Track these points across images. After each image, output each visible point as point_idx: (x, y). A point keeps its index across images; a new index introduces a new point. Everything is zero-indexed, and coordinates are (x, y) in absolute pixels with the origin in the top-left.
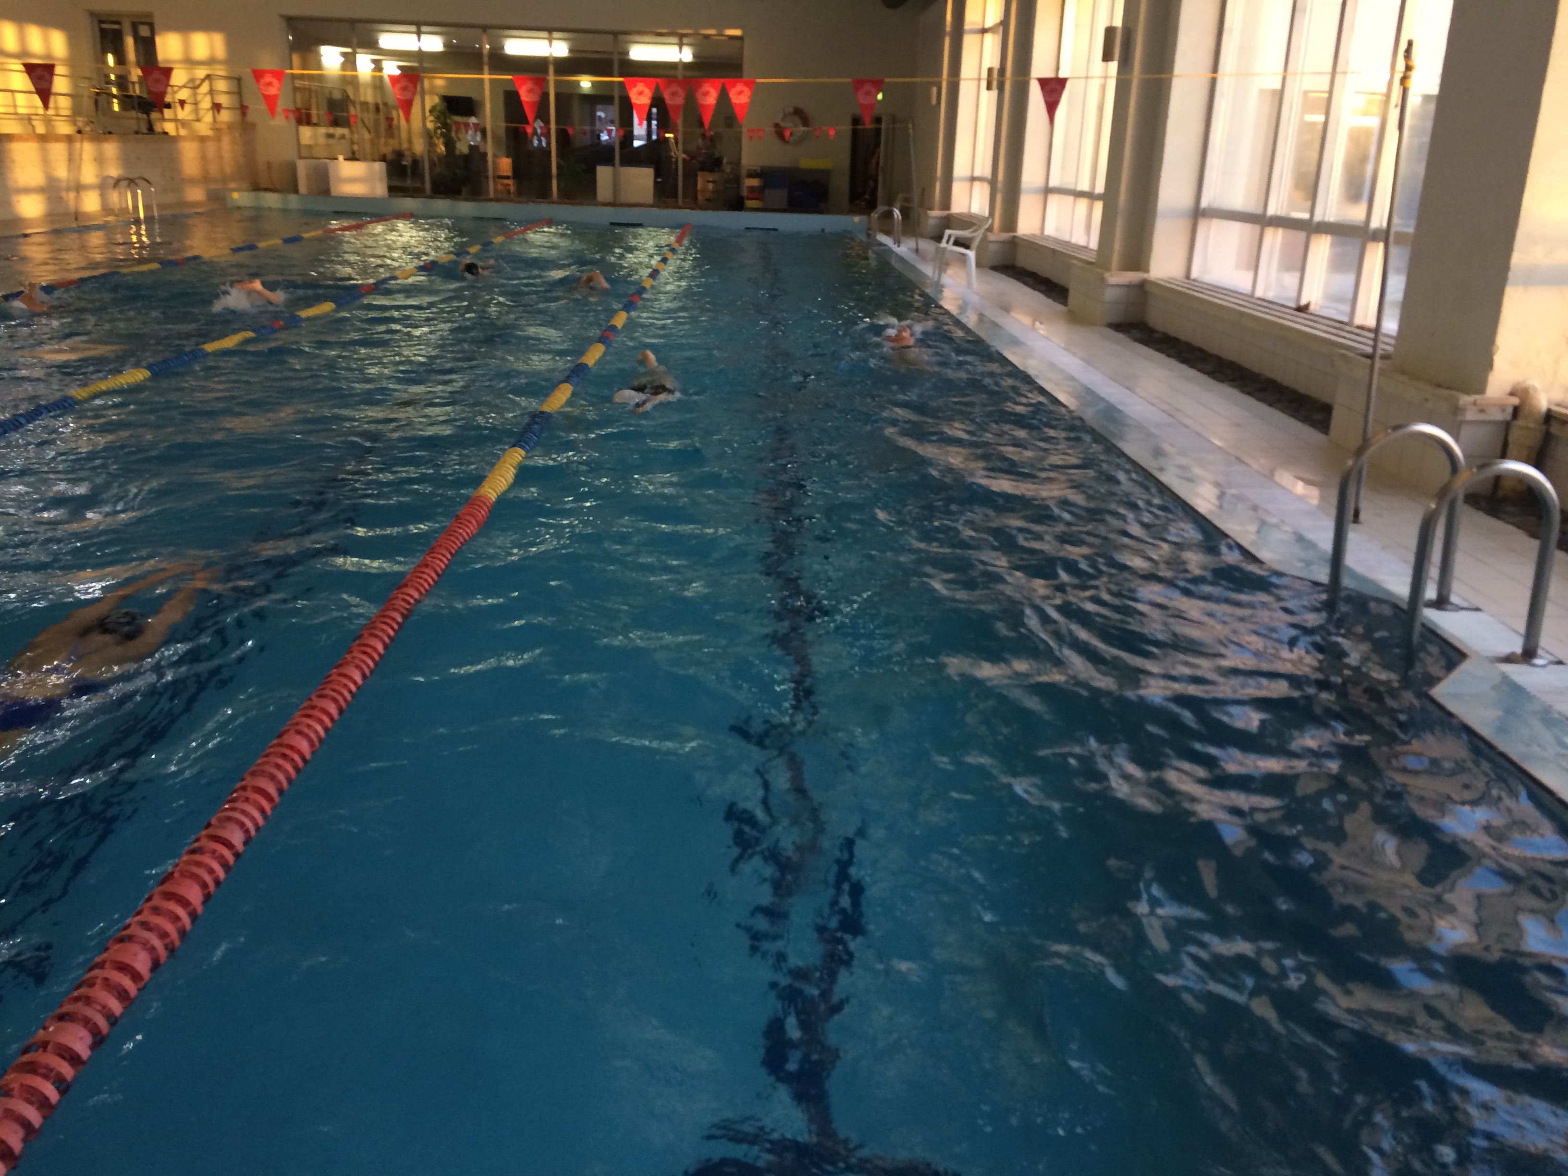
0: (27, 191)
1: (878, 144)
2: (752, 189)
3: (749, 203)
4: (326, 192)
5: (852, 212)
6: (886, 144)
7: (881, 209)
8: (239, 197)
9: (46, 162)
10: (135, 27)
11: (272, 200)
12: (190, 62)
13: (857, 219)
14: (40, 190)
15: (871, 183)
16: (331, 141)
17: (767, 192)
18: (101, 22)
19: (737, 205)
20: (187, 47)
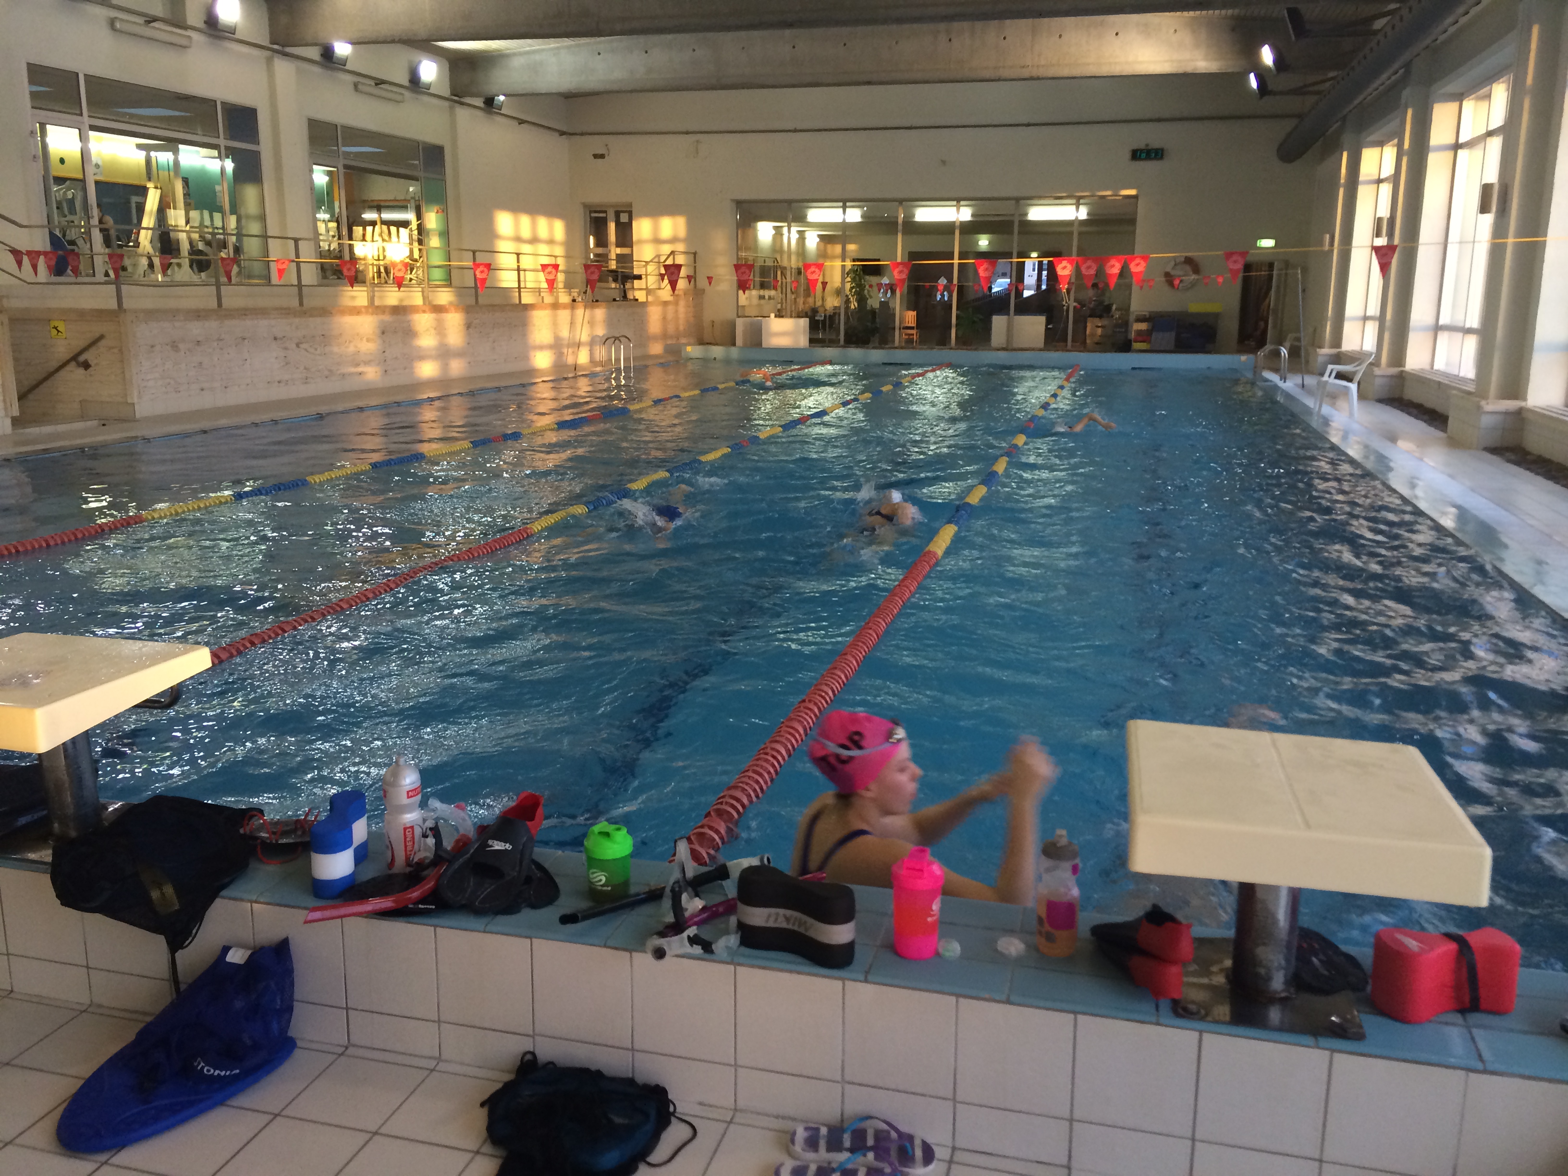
0: (541, 348)
1: (1269, 288)
2: (1139, 333)
3: (1136, 346)
4: (759, 344)
5: (1240, 351)
6: (1278, 287)
7: (1268, 347)
8: (692, 350)
9: (555, 324)
10: (617, 214)
11: (717, 351)
12: (657, 241)
13: (1243, 358)
14: (550, 347)
15: (1262, 324)
16: (762, 302)
17: (1154, 335)
18: (591, 212)
19: (1125, 347)
20: (656, 229)
